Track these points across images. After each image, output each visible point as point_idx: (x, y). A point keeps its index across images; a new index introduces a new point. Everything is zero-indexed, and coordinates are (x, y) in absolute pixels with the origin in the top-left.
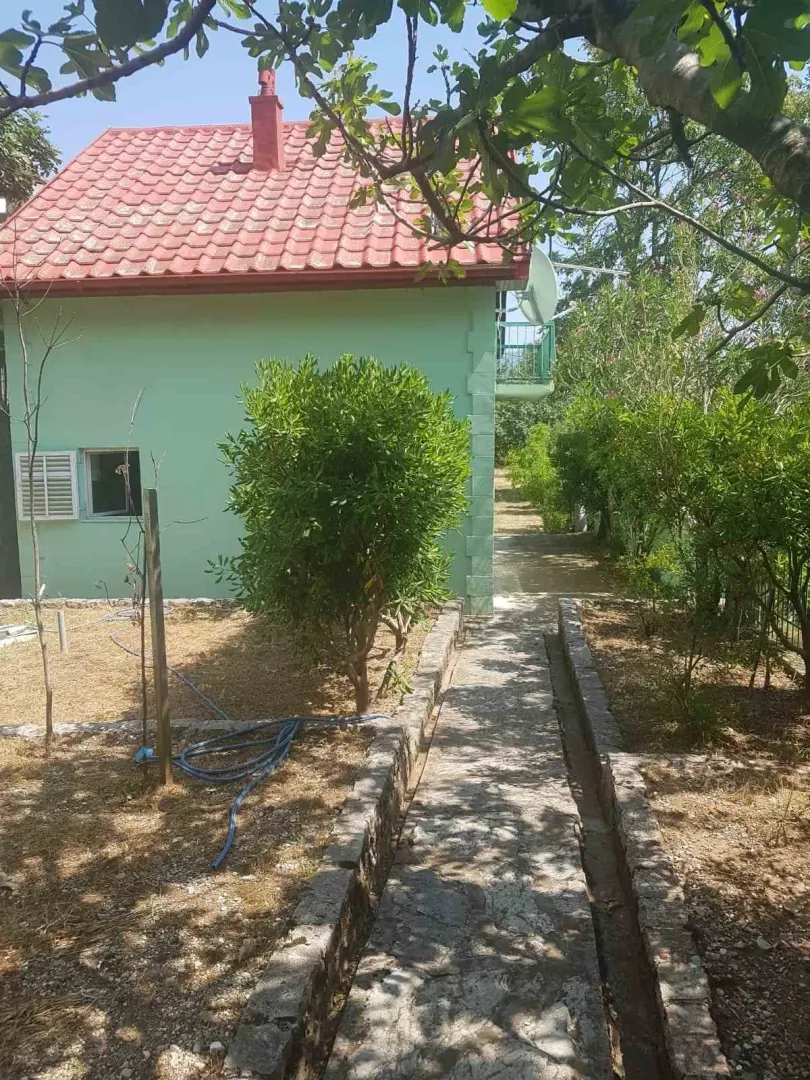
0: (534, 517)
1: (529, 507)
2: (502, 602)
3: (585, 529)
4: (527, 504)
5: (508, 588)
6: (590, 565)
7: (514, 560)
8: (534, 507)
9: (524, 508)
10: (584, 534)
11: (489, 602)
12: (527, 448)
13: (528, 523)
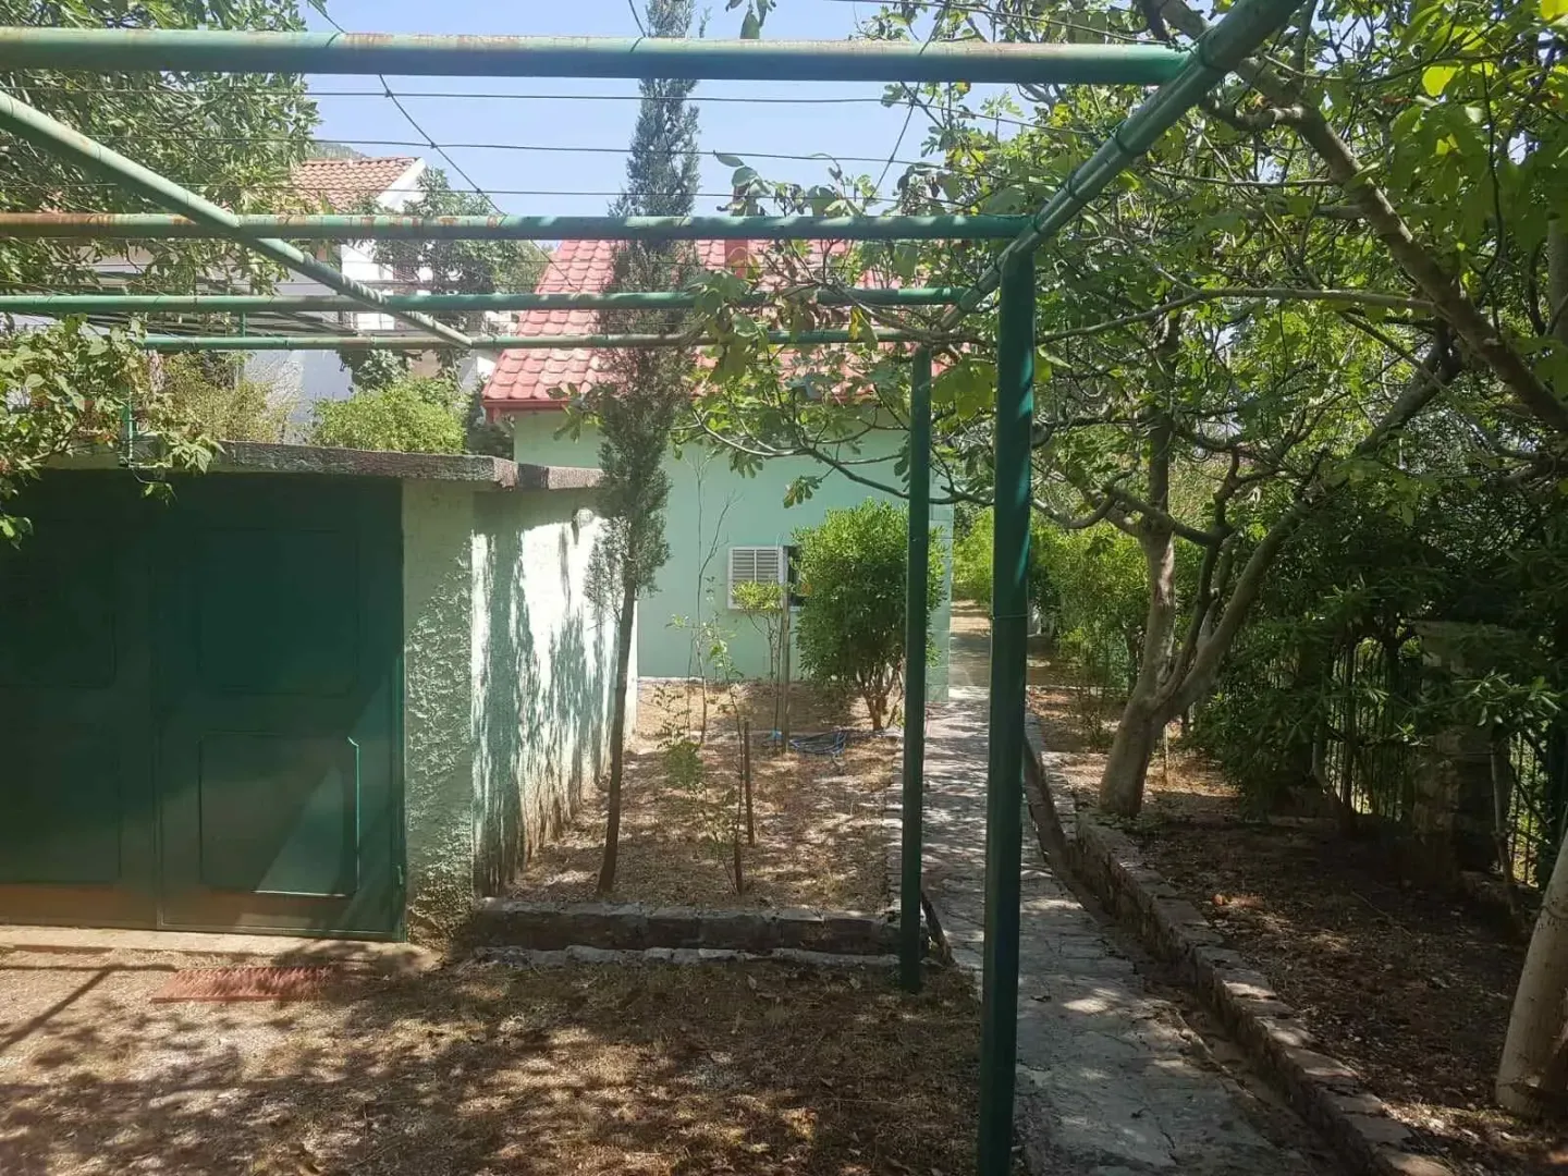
0: (977, 619)
1: (971, 607)
2: (955, 693)
3: (1039, 632)
4: (970, 603)
5: (959, 683)
6: (1042, 665)
7: (963, 659)
8: (979, 607)
9: (964, 608)
10: (1039, 637)
11: (944, 692)
12: (973, 538)
13: (971, 627)
